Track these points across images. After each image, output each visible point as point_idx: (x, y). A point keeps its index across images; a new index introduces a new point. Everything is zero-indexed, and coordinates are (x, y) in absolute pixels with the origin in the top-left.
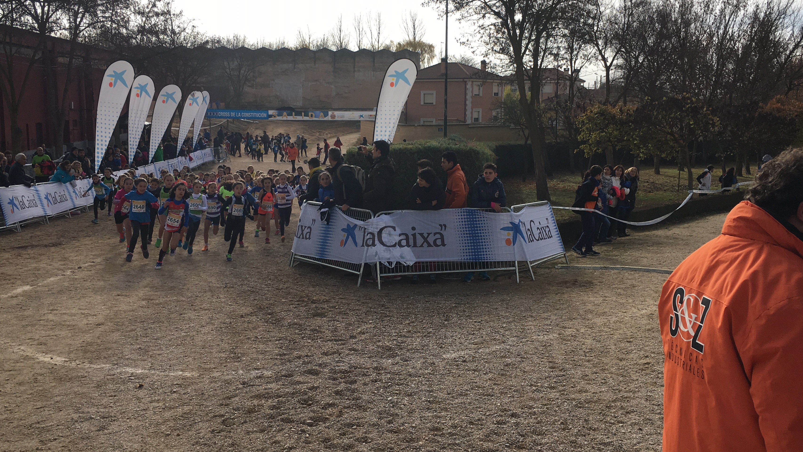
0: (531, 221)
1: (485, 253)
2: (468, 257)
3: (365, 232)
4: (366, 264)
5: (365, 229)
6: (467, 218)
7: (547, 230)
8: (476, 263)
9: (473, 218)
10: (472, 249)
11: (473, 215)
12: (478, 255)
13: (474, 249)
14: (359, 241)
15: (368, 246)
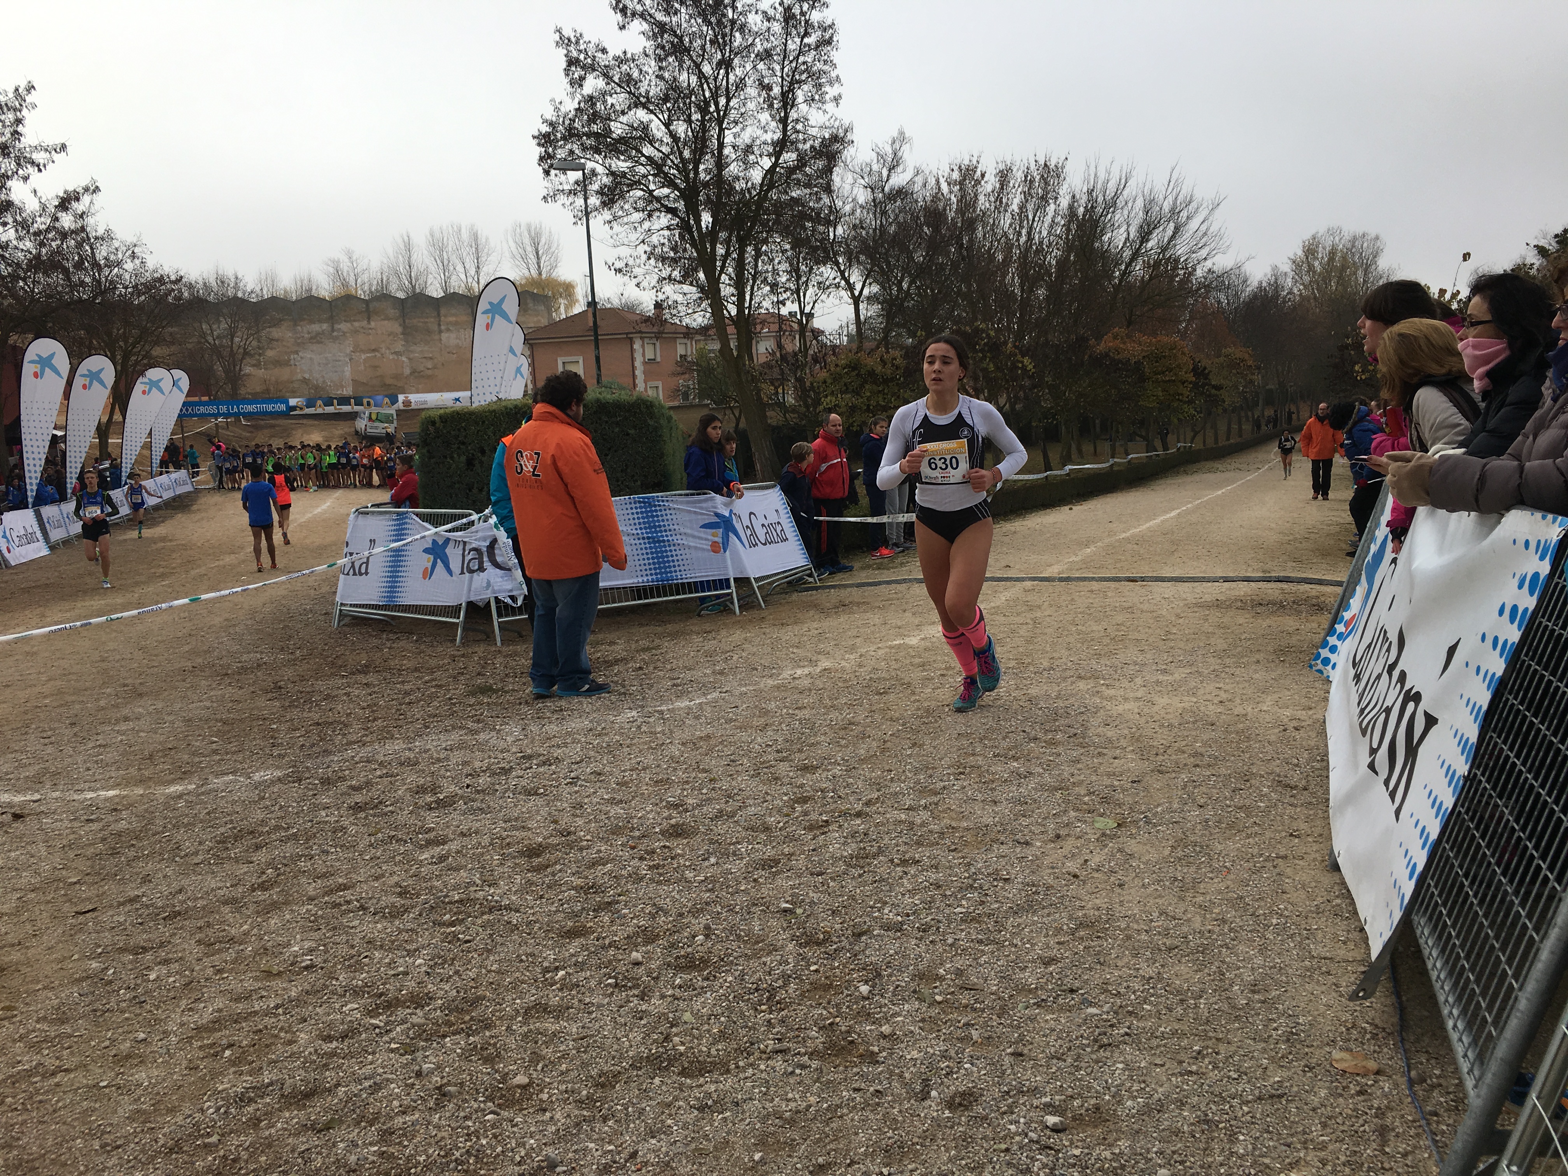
0: (751, 513)
1: (677, 569)
2: (650, 578)
3: (464, 550)
4: (470, 604)
5: (465, 543)
6: (642, 513)
7: (779, 529)
8: (664, 587)
9: (651, 511)
10: (654, 563)
11: (650, 506)
12: (666, 573)
13: (659, 563)
14: (455, 564)
15: (471, 571)
